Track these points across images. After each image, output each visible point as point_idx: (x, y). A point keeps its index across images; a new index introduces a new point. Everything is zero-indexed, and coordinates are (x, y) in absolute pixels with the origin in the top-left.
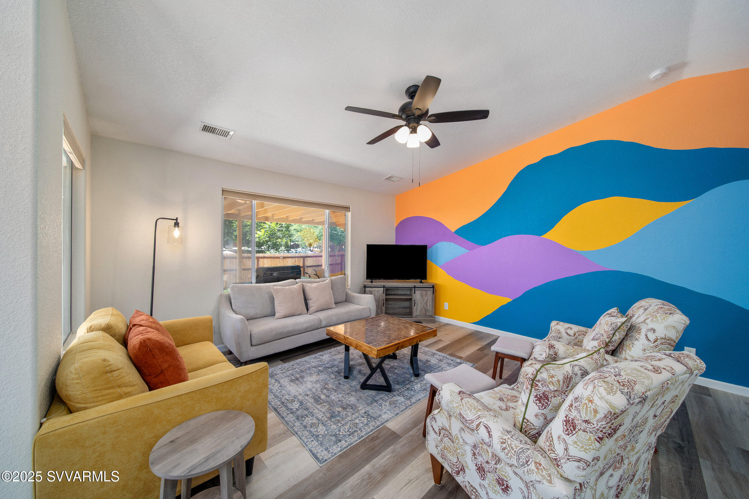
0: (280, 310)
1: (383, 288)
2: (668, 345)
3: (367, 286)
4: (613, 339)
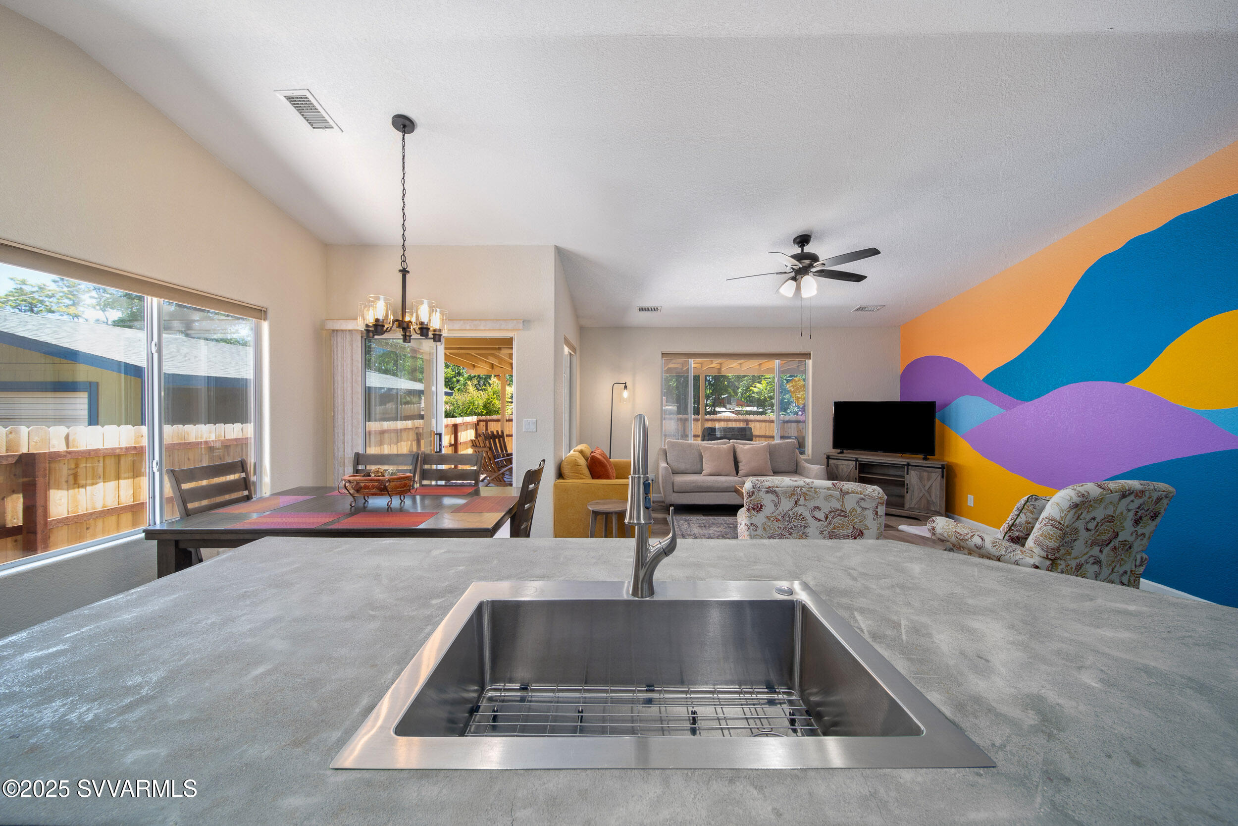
0: (707, 467)
1: (855, 462)
2: (1051, 527)
3: (831, 457)
4: (1017, 522)
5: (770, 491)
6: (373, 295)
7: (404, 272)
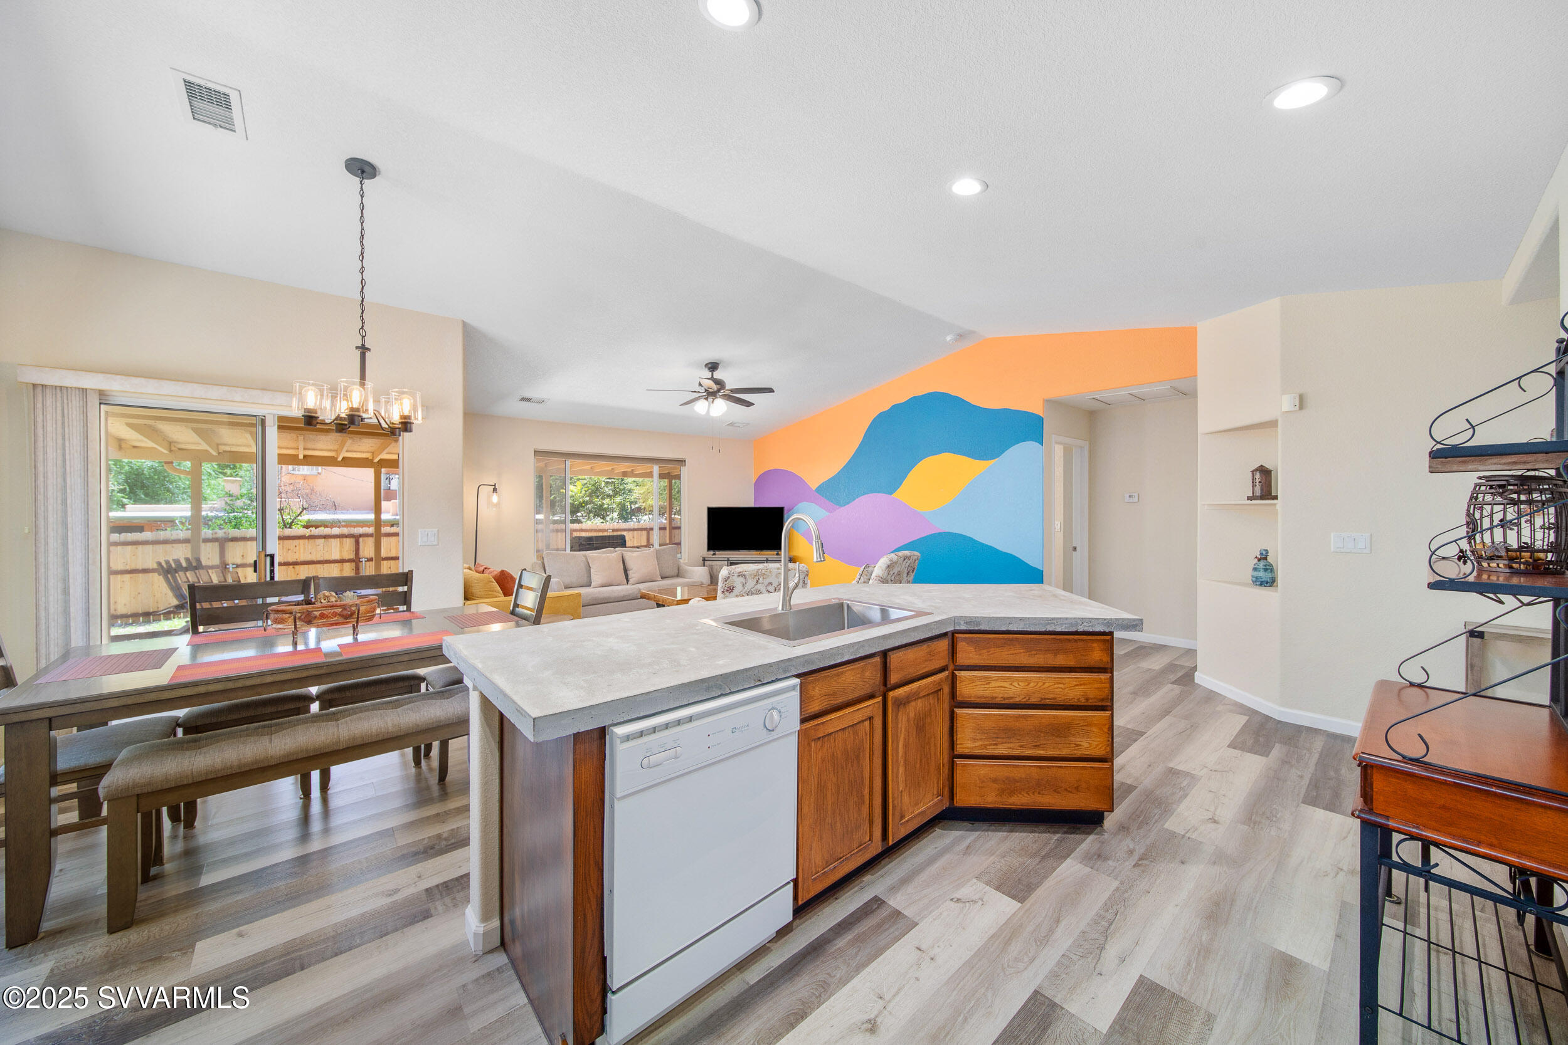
0: (596, 579)
1: (727, 562)
3: (706, 558)
5: (741, 575)
6: (345, 379)
7: (363, 349)
